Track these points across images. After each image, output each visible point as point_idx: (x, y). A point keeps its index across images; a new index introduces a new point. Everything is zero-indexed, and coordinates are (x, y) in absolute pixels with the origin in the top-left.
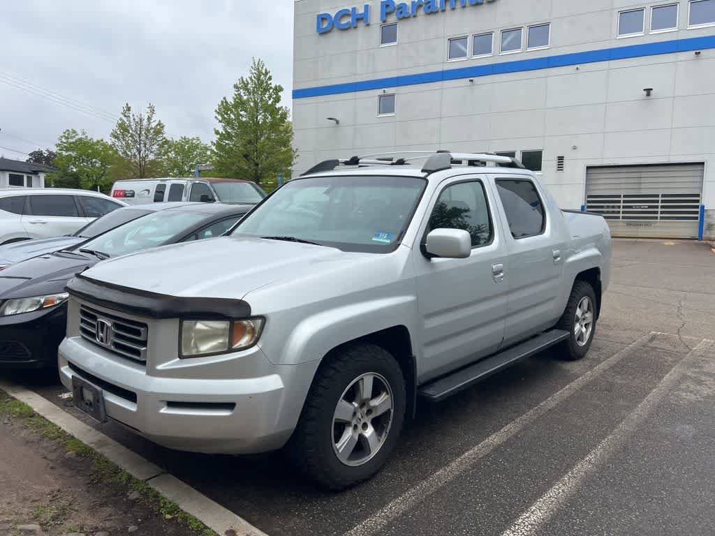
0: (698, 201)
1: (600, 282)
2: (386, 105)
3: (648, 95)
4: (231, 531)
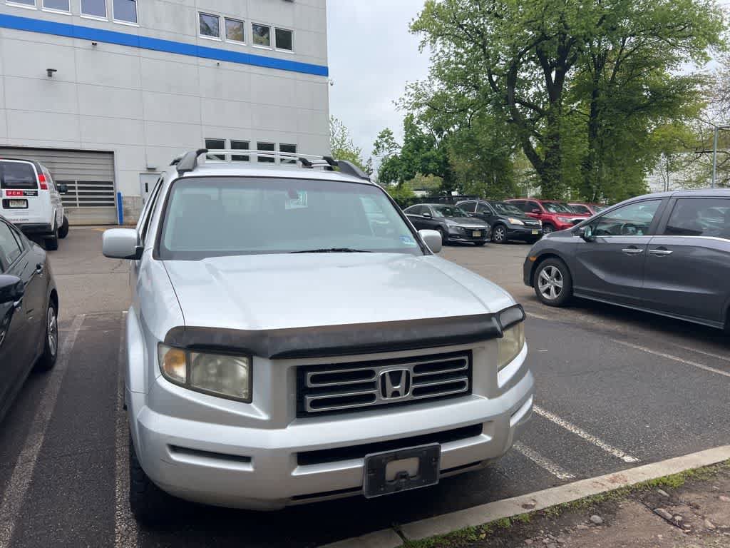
0: (112, 188)
3: (50, 75)
4: (525, 506)
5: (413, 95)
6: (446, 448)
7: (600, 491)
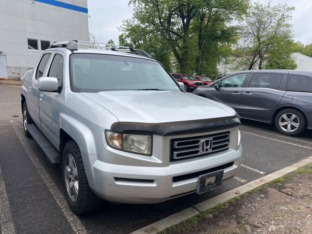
4: (236, 193)
5: (126, 25)
6: (226, 171)
7: (259, 186)
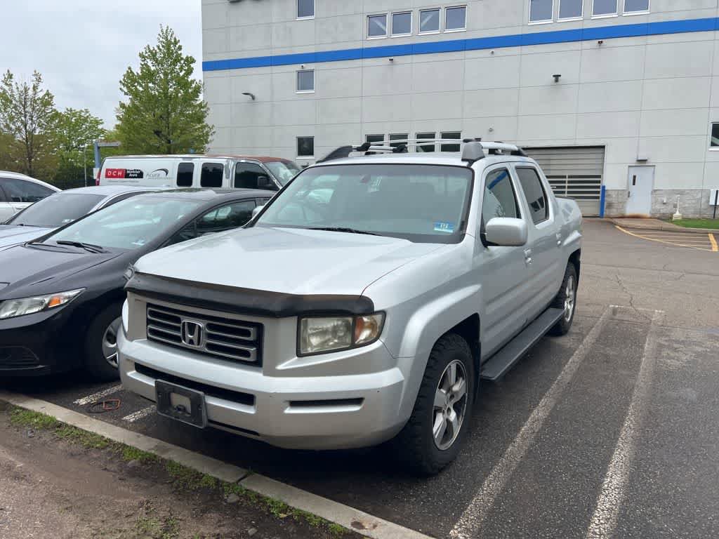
0: (599, 182)
1: (579, 263)
2: (305, 81)
3: (557, 81)
4: (357, 523)
